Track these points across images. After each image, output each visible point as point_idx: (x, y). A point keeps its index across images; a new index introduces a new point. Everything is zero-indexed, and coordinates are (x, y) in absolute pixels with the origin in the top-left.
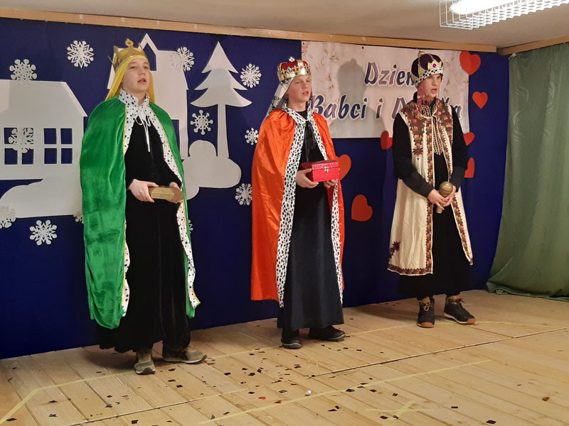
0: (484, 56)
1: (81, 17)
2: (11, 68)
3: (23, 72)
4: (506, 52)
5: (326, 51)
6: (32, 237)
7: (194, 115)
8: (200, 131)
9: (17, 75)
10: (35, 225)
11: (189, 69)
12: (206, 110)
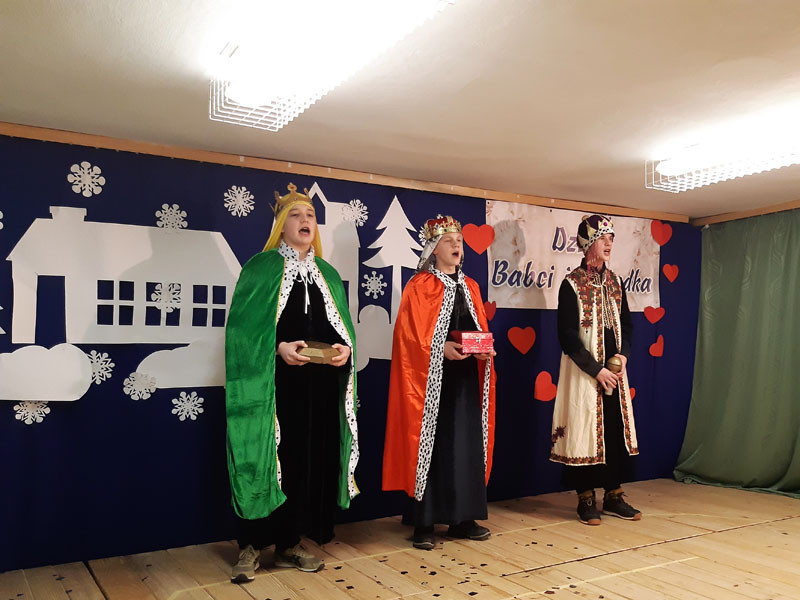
0: (676, 227)
1: (242, 159)
2: (158, 214)
3: (172, 219)
4: (700, 223)
5: (512, 212)
6: (174, 411)
7: (366, 277)
8: (372, 294)
9: (164, 222)
10: (178, 397)
11: (362, 224)
12: (379, 271)
